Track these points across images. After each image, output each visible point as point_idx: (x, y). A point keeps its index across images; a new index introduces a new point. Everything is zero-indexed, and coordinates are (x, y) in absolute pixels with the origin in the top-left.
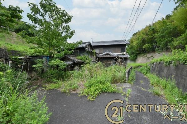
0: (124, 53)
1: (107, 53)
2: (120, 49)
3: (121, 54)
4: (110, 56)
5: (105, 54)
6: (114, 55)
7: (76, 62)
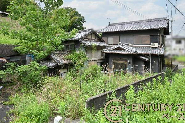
0: (154, 45)
1: (119, 46)
2: (148, 37)
3: (150, 47)
4: (123, 52)
5: (116, 49)
7: (59, 65)
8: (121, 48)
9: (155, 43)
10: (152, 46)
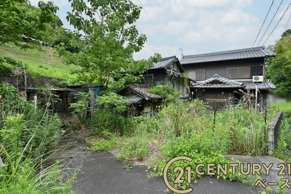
0: (258, 79)
1: (216, 78)
2: (247, 69)
3: (252, 82)
4: (223, 86)
5: (210, 82)
6: (234, 83)
7: (147, 99)
8: (219, 81)
9: (259, 76)
10: (254, 81)
